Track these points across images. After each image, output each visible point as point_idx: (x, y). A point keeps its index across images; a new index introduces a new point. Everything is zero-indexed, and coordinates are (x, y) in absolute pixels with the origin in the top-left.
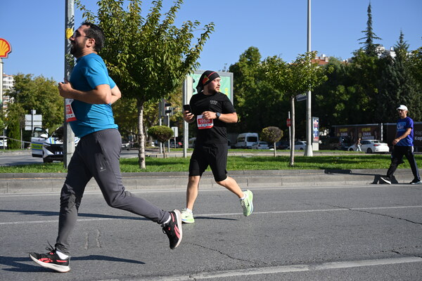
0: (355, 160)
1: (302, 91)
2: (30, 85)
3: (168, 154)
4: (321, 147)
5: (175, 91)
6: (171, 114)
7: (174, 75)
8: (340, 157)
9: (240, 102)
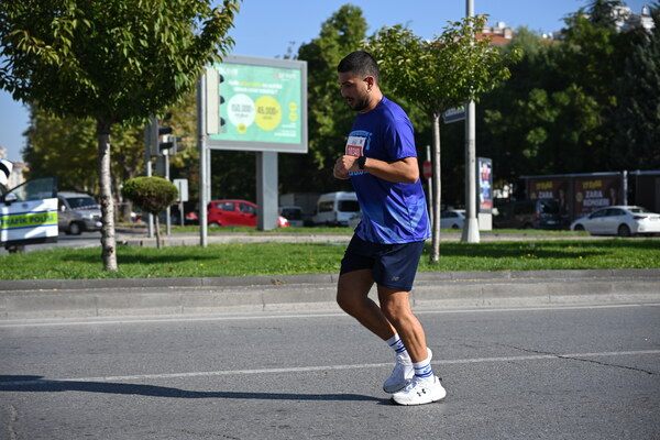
0: (570, 249)
1: (455, 102)
3: (166, 238)
4: (498, 223)
5: (180, 100)
6: (173, 150)
7: (179, 66)
8: (538, 245)
9: (324, 125)
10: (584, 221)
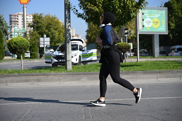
2: (42, 20)
6: (128, 35)
7: (132, 11)
9: (172, 26)
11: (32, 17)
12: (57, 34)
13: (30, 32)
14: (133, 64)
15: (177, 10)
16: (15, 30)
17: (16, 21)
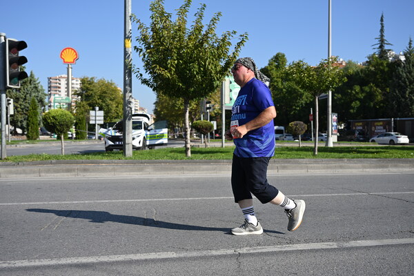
0: (371, 150)
1: (324, 91)
2: (94, 86)
3: (208, 144)
4: (339, 139)
6: (211, 110)
7: (215, 78)
8: (357, 148)
10: (375, 138)
11: (79, 82)
12: (115, 106)
13: (76, 102)
14: (217, 150)
15: (275, 79)
16: (55, 100)
17: (56, 87)
